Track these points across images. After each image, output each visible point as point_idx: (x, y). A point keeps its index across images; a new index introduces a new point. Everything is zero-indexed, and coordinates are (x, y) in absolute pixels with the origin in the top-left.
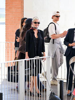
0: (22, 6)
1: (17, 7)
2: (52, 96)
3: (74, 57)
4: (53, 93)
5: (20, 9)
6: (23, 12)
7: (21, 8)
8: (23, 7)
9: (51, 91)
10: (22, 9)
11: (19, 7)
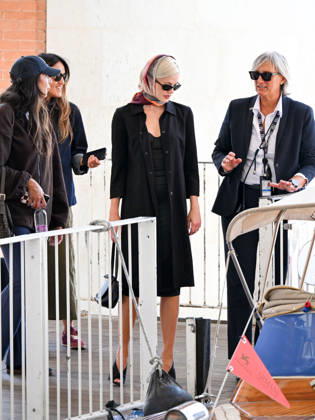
0: (38, 8)
1: (19, 10)
2: (160, 384)
3: (247, 213)
4: (161, 373)
5: (32, 21)
6: (45, 32)
7: (37, 15)
8: (46, 11)
9: (155, 364)
10: (38, 19)
11: (25, 11)
